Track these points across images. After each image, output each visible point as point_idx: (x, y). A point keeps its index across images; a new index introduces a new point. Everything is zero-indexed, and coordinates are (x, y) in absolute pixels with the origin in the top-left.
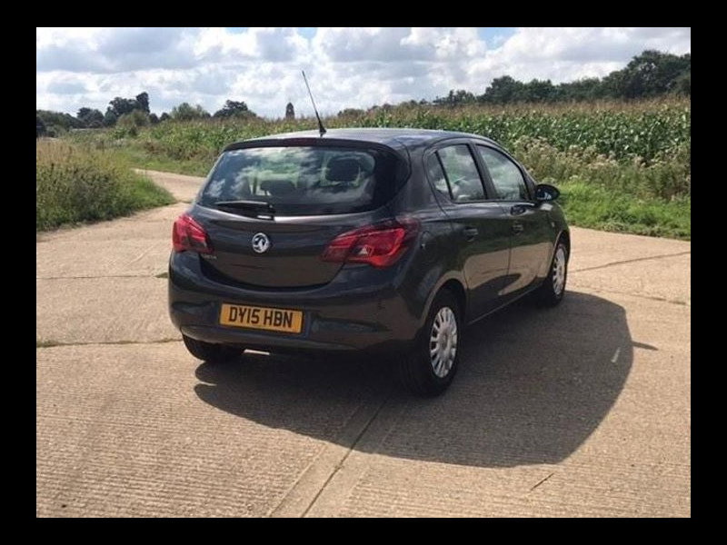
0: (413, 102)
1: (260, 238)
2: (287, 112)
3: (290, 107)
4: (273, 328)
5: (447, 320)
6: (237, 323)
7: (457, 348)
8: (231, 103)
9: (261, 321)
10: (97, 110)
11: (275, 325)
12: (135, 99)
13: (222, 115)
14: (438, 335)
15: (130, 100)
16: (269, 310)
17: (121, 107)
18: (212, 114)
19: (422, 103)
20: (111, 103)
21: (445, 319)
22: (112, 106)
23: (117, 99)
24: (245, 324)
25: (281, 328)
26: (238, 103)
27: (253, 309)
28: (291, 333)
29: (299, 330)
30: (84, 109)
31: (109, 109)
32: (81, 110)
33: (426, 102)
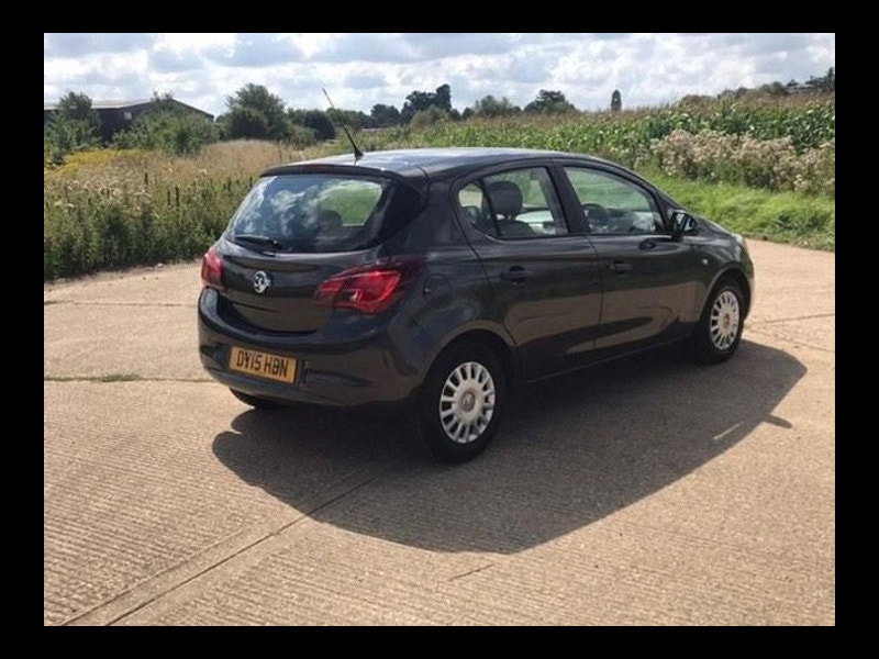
0: (777, 85)
1: (260, 276)
2: (613, 101)
3: (616, 95)
4: (271, 376)
5: (473, 376)
6: (243, 369)
7: (494, 410)
8: (546, 94)
9: (262, 370)
10: (392, 107)
11: (274, 373)
12: (435, 92)
13: (533, 108)
14: (456, 395)
15: (430, 94)
16: (269, 356)
17: (419, 101)
18: (522, 108)
19: (790, 85)
20: (408, 98)
21: (469, 374)
22: (409, 102)
23: (415, 93)
24: (249, 370)
25: (277, 377)
26: (553, 93)
27: (257, 353)
28: (284, 383)
29: (292, 381)
30: (378, 106)
31: (405, 104)
32: (375, 107)
33: (796, 84)
